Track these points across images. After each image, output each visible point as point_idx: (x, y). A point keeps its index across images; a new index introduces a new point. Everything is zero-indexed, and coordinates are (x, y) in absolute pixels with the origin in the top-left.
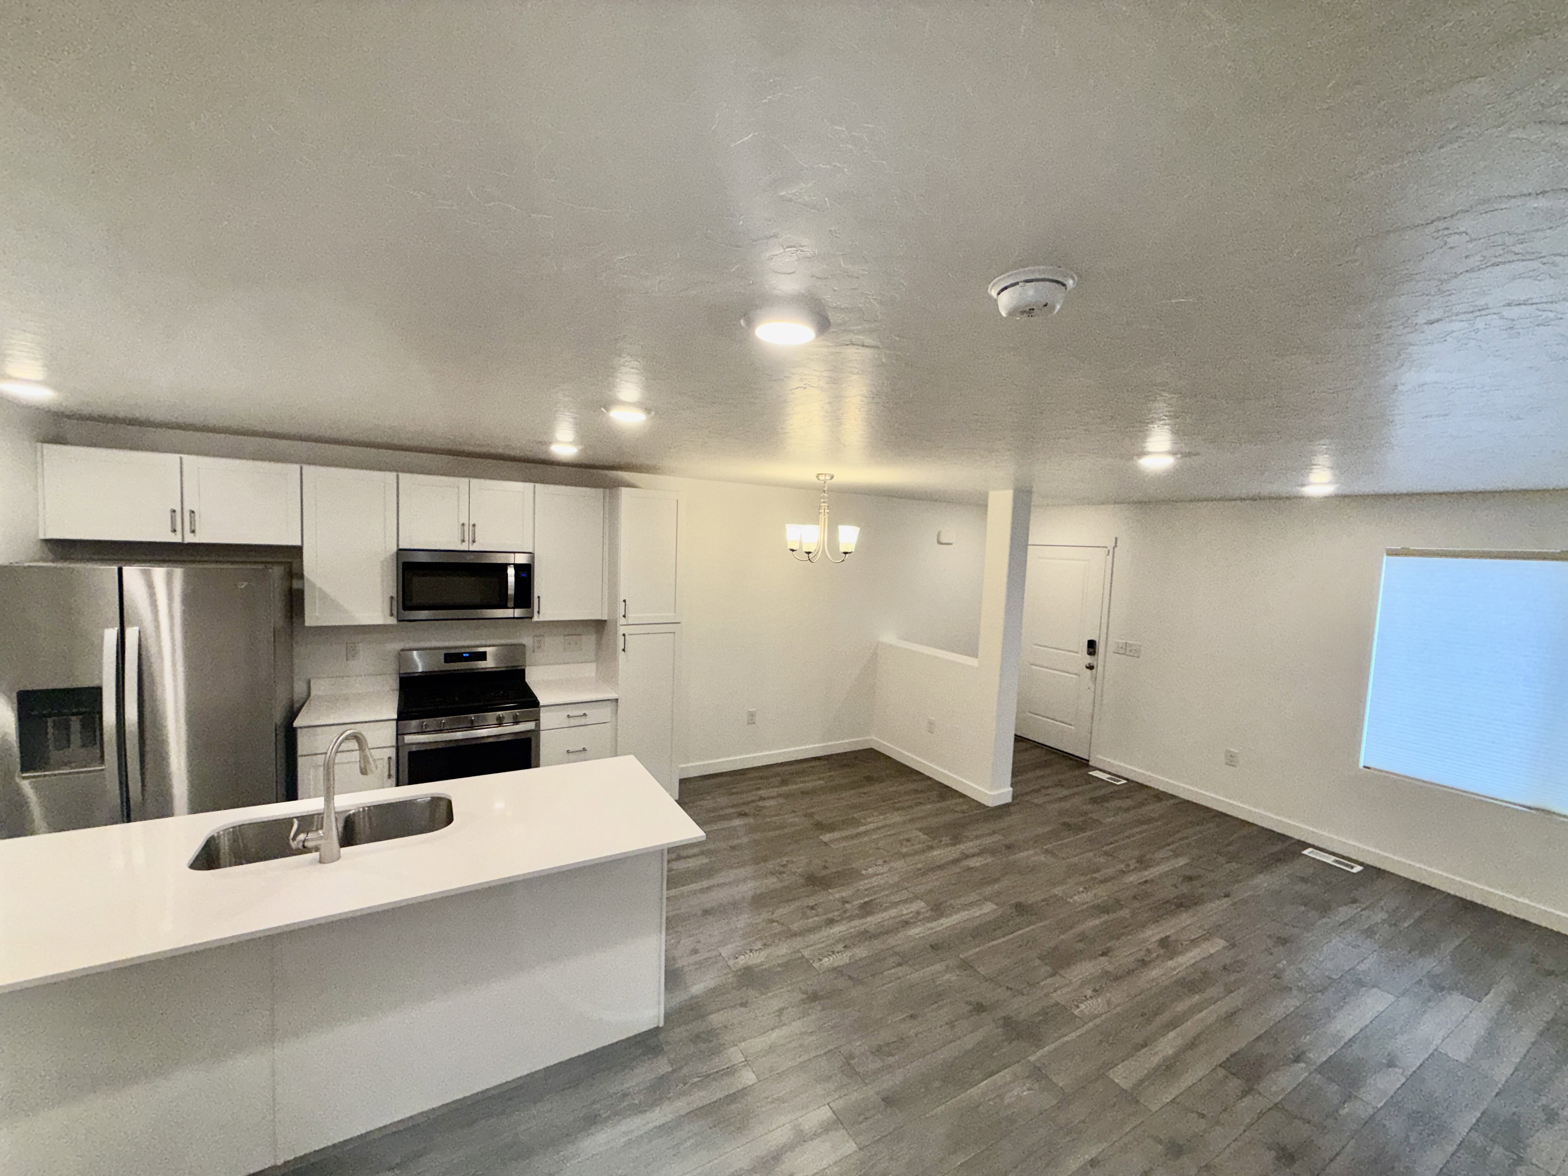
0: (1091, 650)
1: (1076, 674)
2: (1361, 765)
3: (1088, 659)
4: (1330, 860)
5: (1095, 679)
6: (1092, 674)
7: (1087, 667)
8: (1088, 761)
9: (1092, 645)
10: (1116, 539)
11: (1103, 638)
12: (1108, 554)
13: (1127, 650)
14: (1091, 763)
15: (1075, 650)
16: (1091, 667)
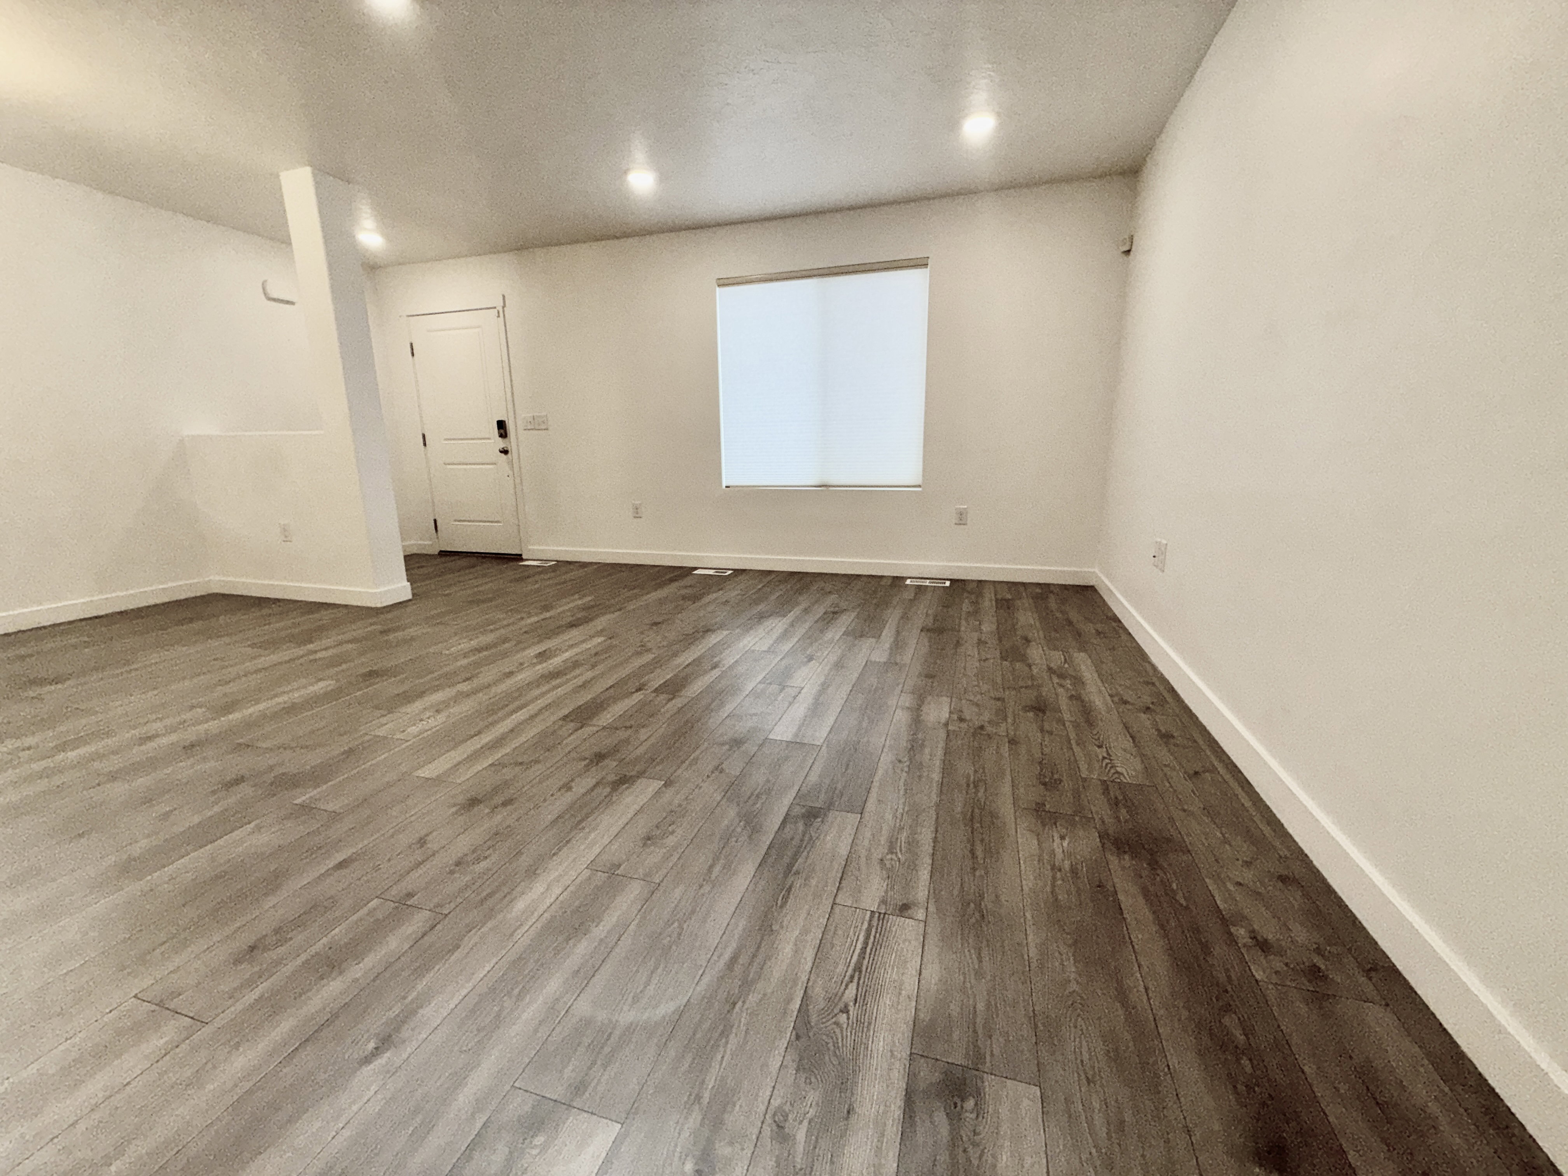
0: (502, 431)
1: (492, 464)
2: (724, 485)
3: (501, 443)
4: (711, 572)
5: (511, 463)
6: (508, 458)
7: (501, 452)
8: (521, 555)
9: (501, 425)
10: (504, 297)
11: (511, 414)
12: (499, 316)
13: (538, 425)
14: (524, 557)
15: (487, 436)
16: (505, 452)
